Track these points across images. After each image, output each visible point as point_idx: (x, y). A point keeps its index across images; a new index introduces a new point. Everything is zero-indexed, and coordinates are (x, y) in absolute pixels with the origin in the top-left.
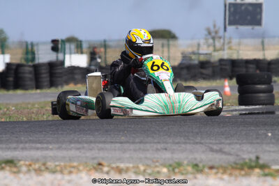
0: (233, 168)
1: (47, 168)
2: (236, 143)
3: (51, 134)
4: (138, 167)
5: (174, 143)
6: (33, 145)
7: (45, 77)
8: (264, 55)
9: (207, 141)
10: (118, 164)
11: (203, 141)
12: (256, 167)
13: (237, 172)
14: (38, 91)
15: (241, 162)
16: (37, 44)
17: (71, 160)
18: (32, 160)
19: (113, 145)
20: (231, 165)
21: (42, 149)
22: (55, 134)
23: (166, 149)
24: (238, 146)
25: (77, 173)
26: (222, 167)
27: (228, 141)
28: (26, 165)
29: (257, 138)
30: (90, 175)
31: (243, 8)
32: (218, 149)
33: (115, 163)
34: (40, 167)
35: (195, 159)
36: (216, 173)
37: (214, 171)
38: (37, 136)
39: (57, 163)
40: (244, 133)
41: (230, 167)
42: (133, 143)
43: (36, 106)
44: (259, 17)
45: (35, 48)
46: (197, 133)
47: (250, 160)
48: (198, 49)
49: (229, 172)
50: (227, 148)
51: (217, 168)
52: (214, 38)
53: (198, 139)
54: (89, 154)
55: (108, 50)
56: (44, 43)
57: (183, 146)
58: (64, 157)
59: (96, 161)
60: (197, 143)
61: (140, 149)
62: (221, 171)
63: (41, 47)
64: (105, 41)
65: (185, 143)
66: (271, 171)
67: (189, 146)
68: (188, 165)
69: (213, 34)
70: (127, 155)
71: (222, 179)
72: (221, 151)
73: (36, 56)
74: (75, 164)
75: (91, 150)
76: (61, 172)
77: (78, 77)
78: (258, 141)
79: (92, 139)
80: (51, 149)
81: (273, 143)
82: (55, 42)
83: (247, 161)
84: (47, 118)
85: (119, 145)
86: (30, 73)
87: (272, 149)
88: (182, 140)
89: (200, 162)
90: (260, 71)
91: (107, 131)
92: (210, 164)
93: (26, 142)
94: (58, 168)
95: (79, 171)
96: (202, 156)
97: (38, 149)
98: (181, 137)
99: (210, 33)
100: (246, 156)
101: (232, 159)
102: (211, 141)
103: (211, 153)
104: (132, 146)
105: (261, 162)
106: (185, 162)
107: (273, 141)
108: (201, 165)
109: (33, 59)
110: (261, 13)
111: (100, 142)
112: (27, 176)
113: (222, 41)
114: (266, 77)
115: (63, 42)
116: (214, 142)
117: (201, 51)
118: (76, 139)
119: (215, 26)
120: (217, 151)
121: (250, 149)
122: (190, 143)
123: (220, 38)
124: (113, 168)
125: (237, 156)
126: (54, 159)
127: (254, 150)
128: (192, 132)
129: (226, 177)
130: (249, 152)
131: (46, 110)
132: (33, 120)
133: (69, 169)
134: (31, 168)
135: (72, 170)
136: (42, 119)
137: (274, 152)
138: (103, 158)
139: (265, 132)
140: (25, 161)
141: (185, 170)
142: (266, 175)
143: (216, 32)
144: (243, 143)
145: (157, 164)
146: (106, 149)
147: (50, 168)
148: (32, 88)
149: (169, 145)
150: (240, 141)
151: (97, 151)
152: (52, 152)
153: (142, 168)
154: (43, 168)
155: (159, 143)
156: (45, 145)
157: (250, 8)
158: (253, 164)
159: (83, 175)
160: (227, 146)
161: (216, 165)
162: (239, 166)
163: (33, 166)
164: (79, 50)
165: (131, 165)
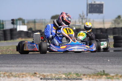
0: (94, 75)
1: (12, 75)
2: (94, 64)
3: (13, 60)
4: (52, 75)
5: (67, 64)
6: (5, 65)
7: (9, 35)
8: (104, 26)
9: (82, 63)
10: (43, 73)
11: (80, 64)
12: (103, 75)
13: (96, 77)
14: (6, 42)
15: (97, 72)
16: (5, 21)
17: (22, 71)
18: (5, 71)
19: (40, 65)
20: (93, 74)
21: (10, 67)
22: (15, 60)
23: (64, 67)
24: (95, 66)
25: (26, 77)
26: (89, 75)
27: (91, 64)
28: (3, 74)
29: (103, 62)
30: (32, 78)
31: (95, 6)
32: (86, 67)
33: (42, 73)
34: (9, 75)
35: (77, 71)
36: (86, 77)
37: (85, 76)
38: (7, 61)
39: (16, 73)
40: (98, 60)
41: (92, 75)
42: (49, 64)
43: (5, 48)
44: (101, 10)
45: (4, 23)
46: (77, 60)
47: (101, 71)
48: (75, 24)
49: (92, 77)
50: (90, 67)
51: (87, 75)
52: (82, 19)
53: (78, 63)
54: (30, 69)
55: (36, 24)
56: (8, 21)
57: (71, 65)
58: (20, 70)
59: (33, 72)
60: (77, 64)
61: (52, 67)
62: (88, 76)
63: (7, 22)
64: (35, 20)
65: (72, 64)
66: (110, 77)
67: (74, 66)
68: (74, 74)
69: (82, 17)
70: (47, 69)
71: (89, 80)
72: (88, 68)
73: (5, 26)
74: (24, 73)
75: (31, 67)
76: (19, 77)
77: (23, 35)
78: (104, 63)
79: (31, 62)
80: (14, 67)
81: (111, 65)
82: (13, 20)
83: (100, 72)
84: (10, 53)
85: (43, 65)
86: (2, 33)
87: (110, 67)
88: (70, 63)
89: (79, 72)
90: (103, 33)
91: (38, 59)
92: (84, 73)
93: (2, 64)
94: (17, 75)
95: (26, 76)
96: (80, 70)
97: (7, 67)
98: (70, 61)
99: (80, 16)
100: (99, 70)
101: (93, 71)
102: (83, 63)
103: (83, 69)
104: (49, 66)
105: (106, 72)
106: (73, 73)
107: (110, 63)
108: (79, 74)
109: (3, 27)
110: (102, 8)
111: (34, 64)
112: (4, 78)
113: (86, 20)
114: (106, 35)
115: (17, 20)
116: (85, 64)
117: (77, 24)
118: (24, 62)
119: (83, 14)
120: (86, 68)
121: (100, 67)
122: (74, 64)
123: (85, 19)
124: (41, 75)
125: (95, 70)
126: (15, 71)
127: (102, 67)
128: (75, 59)
129: (90, 79)
130: (100, 68)
131: (10, 50)
132: (4, 54)
133: (22, 75)
134: (5, 75)
135: (23, 76)
136: (8, 53)
137: (111, 68)
138: (36, 71)
139: (107, 59)
140: (2, 72)
141: (72, 76)
142: (108, 78)
143: (84, 16)
144: (98, 64)
145: (60, 73)
146: (37, 67)
147: (13, 75)
148: (3, 40)
149: (65, 65)
150: (96, 63)
151: (33, 68)
152: (14, 68)
153: (54, 75)
154: (10, 75)
155: (60, 64)
156: (11, 65)
157: (98, 6)
158: (102, 73)
159: (28, 78)
160: (90, 66)
161: (86, 74)
162: (96, 74)
163: (6, 74)
164: (24, 24)
165: (49, 74)
